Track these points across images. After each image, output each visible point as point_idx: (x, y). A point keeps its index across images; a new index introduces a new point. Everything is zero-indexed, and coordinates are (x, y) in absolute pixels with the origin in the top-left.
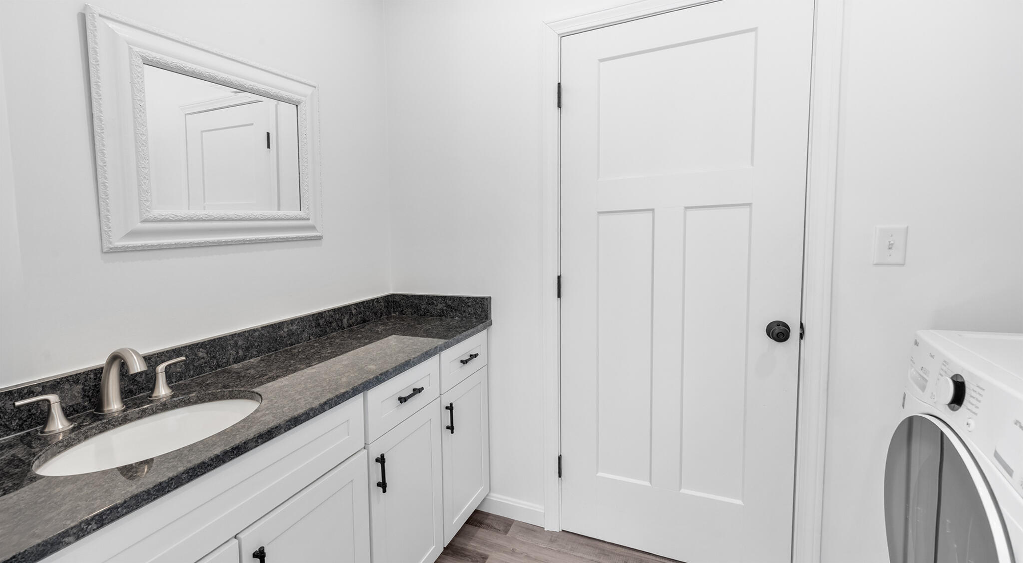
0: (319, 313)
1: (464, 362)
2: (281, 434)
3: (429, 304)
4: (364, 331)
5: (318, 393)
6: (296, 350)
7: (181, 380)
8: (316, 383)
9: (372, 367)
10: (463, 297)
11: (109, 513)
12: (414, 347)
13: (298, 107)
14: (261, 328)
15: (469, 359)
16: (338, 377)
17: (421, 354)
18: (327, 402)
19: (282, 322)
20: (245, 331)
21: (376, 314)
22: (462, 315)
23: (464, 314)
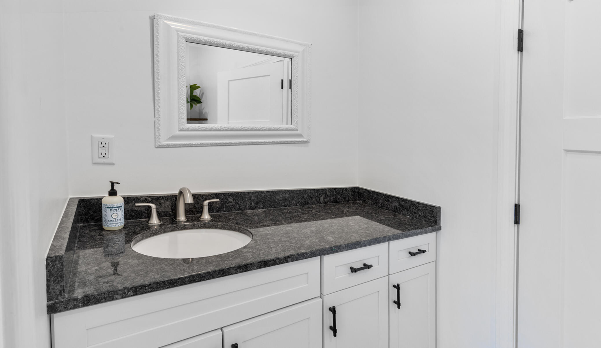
0: (304, 190)
1: (412, 254)
2: (254, 270)
3: (386, 200)
4: (333, 209)
5: (286, 247)
6: (286, 211)
7: (219, 212)
8: (288, 239)
9: (330, 238)
10: (415, 202)
11: (141, 288)
12: (367, 232)
13: (292, 59)
14: (266, 191)
15: (417, 253)
16: (304, 239)
17: (371, 239)
18: (290, 257)
19: (279, 191)
20: (256, 192)
21: (345, 199)
22: (413, 215)
23: (415, 215)
